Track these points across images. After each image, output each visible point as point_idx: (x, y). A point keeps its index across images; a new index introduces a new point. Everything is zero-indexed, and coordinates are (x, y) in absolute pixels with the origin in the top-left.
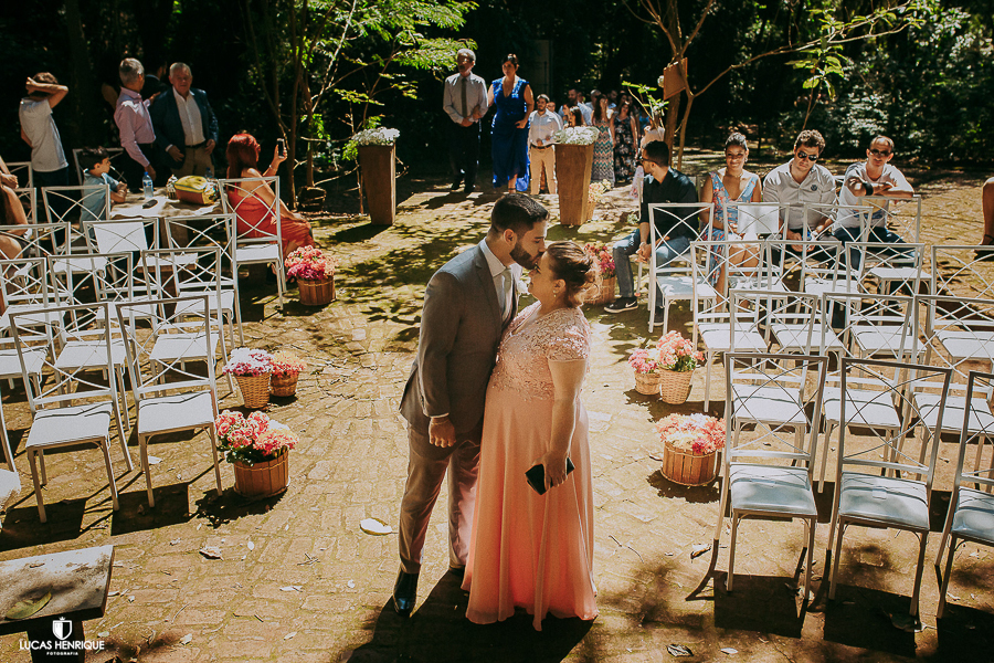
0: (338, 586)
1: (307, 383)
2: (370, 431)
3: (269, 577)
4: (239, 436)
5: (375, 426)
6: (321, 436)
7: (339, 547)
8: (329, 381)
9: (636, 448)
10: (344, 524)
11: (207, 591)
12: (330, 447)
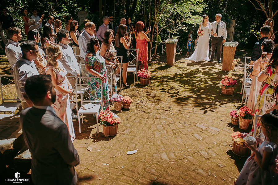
0: (119, 166)
1: (133, 106)
2: (145, 122)
3: (101, 160)
4: (103, 118)
5: (147, 121)
6: (131, 122)
7: (123, 155)
8: (139, 106)
9: (225, 141)
10: (127, 148)
11: (84, 160)
12: (133, 125)
